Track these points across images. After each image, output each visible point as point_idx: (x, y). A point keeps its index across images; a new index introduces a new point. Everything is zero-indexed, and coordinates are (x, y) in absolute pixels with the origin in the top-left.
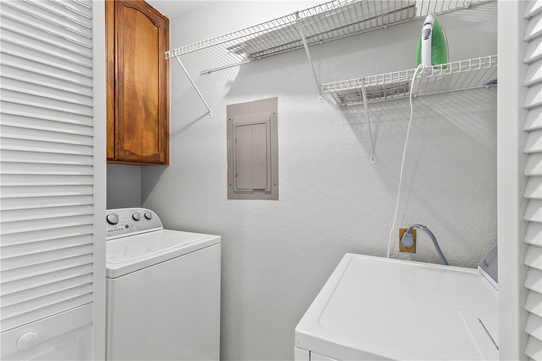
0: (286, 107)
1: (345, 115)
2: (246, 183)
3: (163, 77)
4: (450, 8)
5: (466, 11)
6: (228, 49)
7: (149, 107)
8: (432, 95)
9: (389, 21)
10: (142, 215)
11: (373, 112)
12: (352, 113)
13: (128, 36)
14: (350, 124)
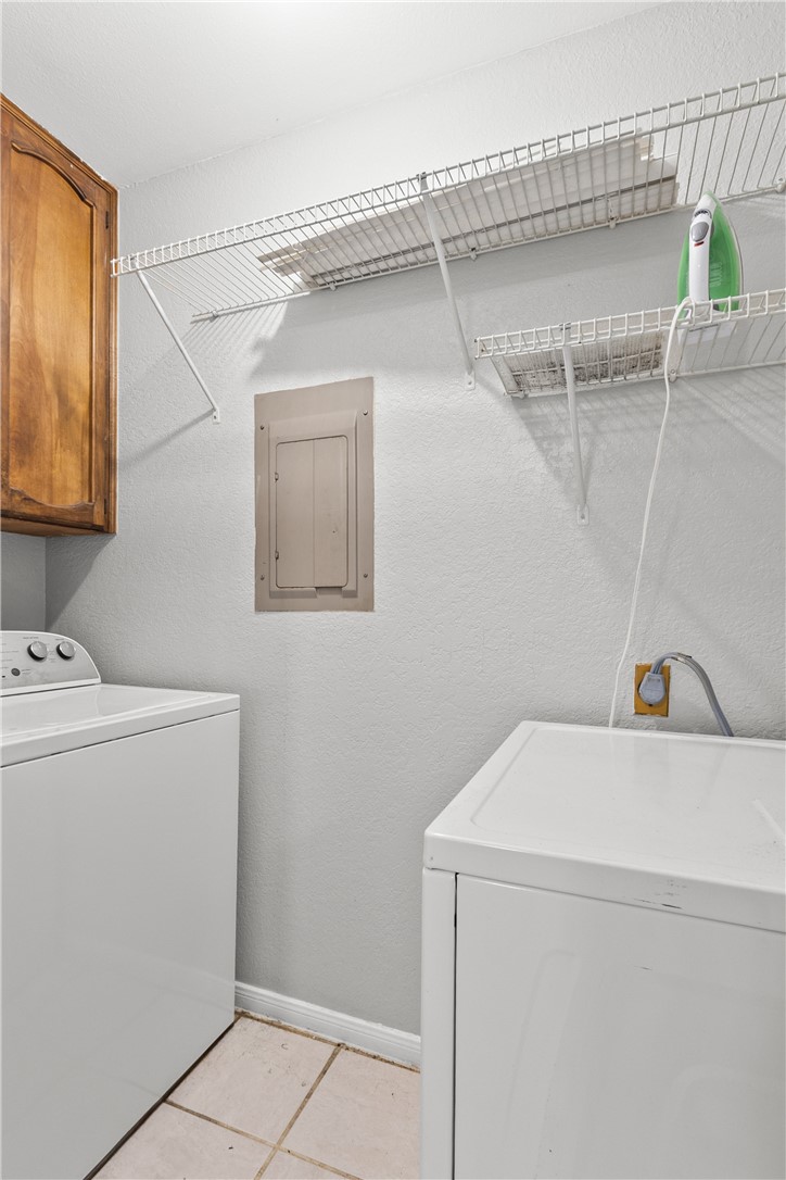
0: (391, 399)
1: (523, 418)
2: (301, 574)
3: (102, 327)
4: (747, 189)
5: (777, 196)
6: (262, 260)
7: (70, 394)
8: (707, 375)
9: (620, 212)
10: (51, 648)
11: (583, 412)
12: (539, 413)
13: (20, 221)
14: (535, 439)
